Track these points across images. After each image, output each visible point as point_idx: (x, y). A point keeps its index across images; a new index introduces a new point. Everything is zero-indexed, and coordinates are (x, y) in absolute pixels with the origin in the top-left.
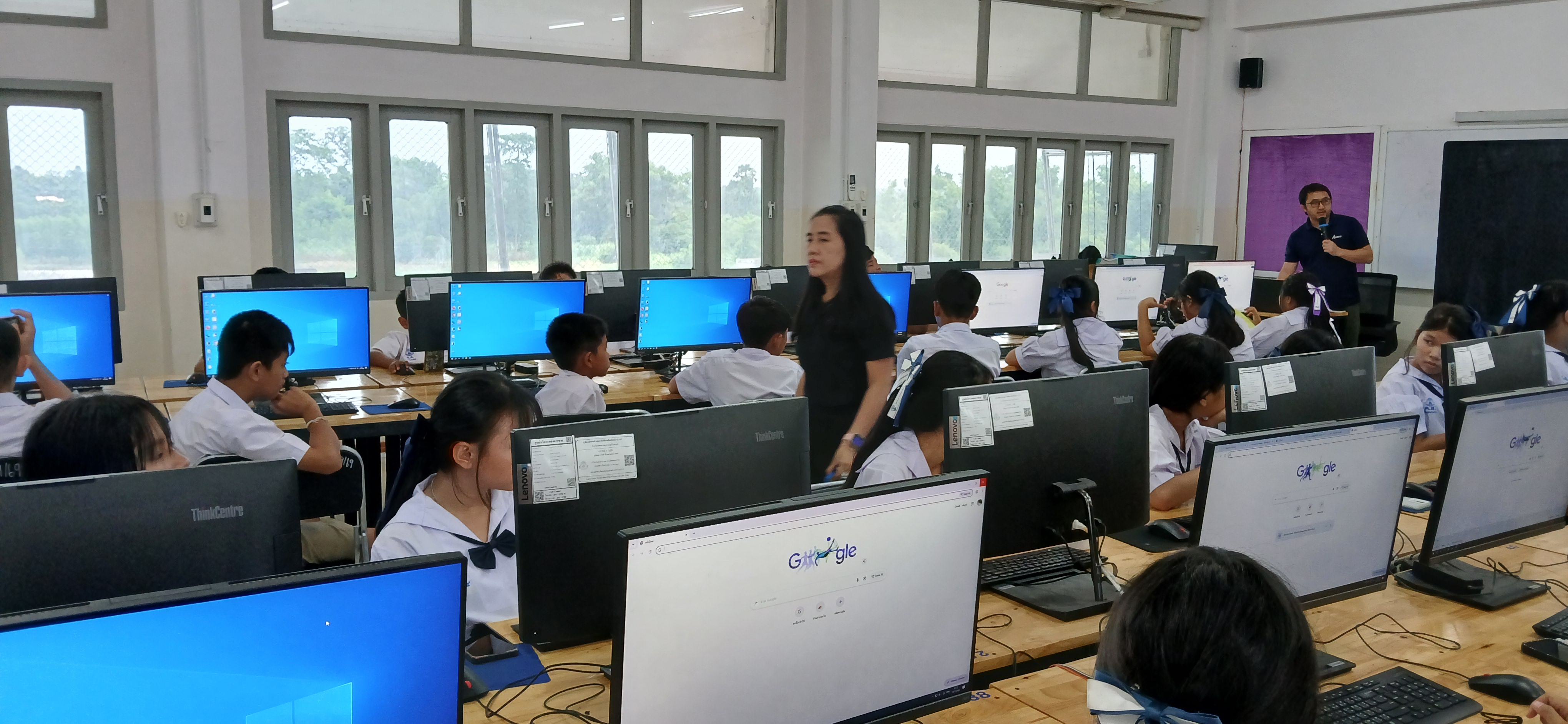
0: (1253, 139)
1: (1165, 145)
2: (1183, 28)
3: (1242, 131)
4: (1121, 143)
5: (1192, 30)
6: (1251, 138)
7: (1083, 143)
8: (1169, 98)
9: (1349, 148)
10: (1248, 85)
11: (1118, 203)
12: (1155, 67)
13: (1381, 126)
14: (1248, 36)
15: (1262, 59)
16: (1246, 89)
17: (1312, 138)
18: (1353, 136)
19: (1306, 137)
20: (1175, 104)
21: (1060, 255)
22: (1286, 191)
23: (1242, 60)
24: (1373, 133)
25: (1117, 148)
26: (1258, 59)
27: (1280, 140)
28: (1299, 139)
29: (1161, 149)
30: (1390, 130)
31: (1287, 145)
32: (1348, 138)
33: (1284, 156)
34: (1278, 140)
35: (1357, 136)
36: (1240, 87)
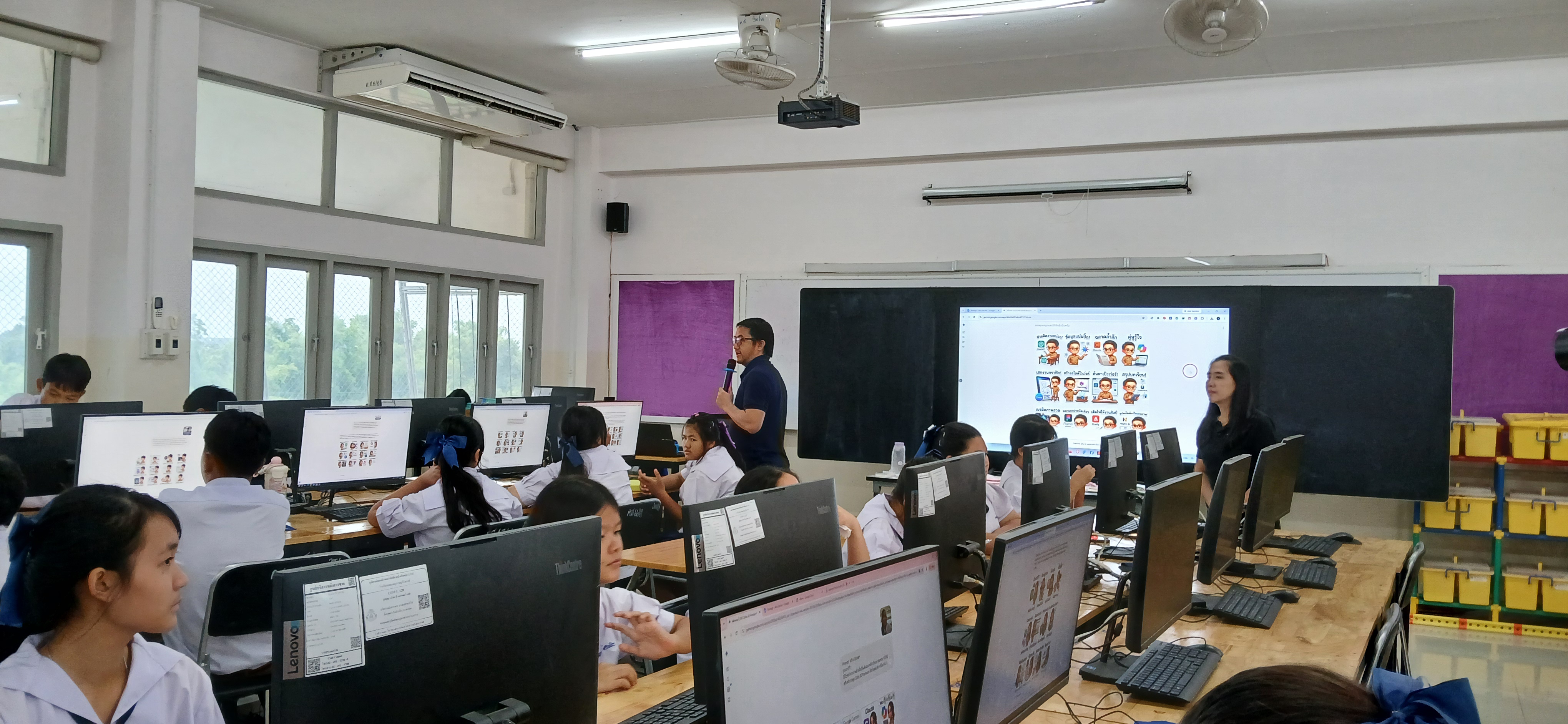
0: (622, 284)
1: (534, 286)
2: (548, 168)
3: (611, 276)
4: (489, 281)
5: (558, 171)
6: (620, 282)
7: (447, 277)
8: (537, 238)
9: (713, 295)
10: (615, 229)
11: (488, 344)
12: (521, 205)
13: (741, 274)
14: (613, 181)
15: (627, 204)
16: (613, 233)
17: (675, 284)
18: (715, 283)
19: (671, 283)
20: (543, 243)
21: (426, 396)
22: (655, 336)
23: (608, 204)
24: (734, 281)
25: (483, 285)
26: (624, 204)
27: (647, 285)
28: (665, 285)
29: (530, 290)
30: (749, 278)
31: (655, 290)
32: (711, 285)
33: (652, 300)
34: (645, 285)
35: (719, 283)
36: (607, 231)
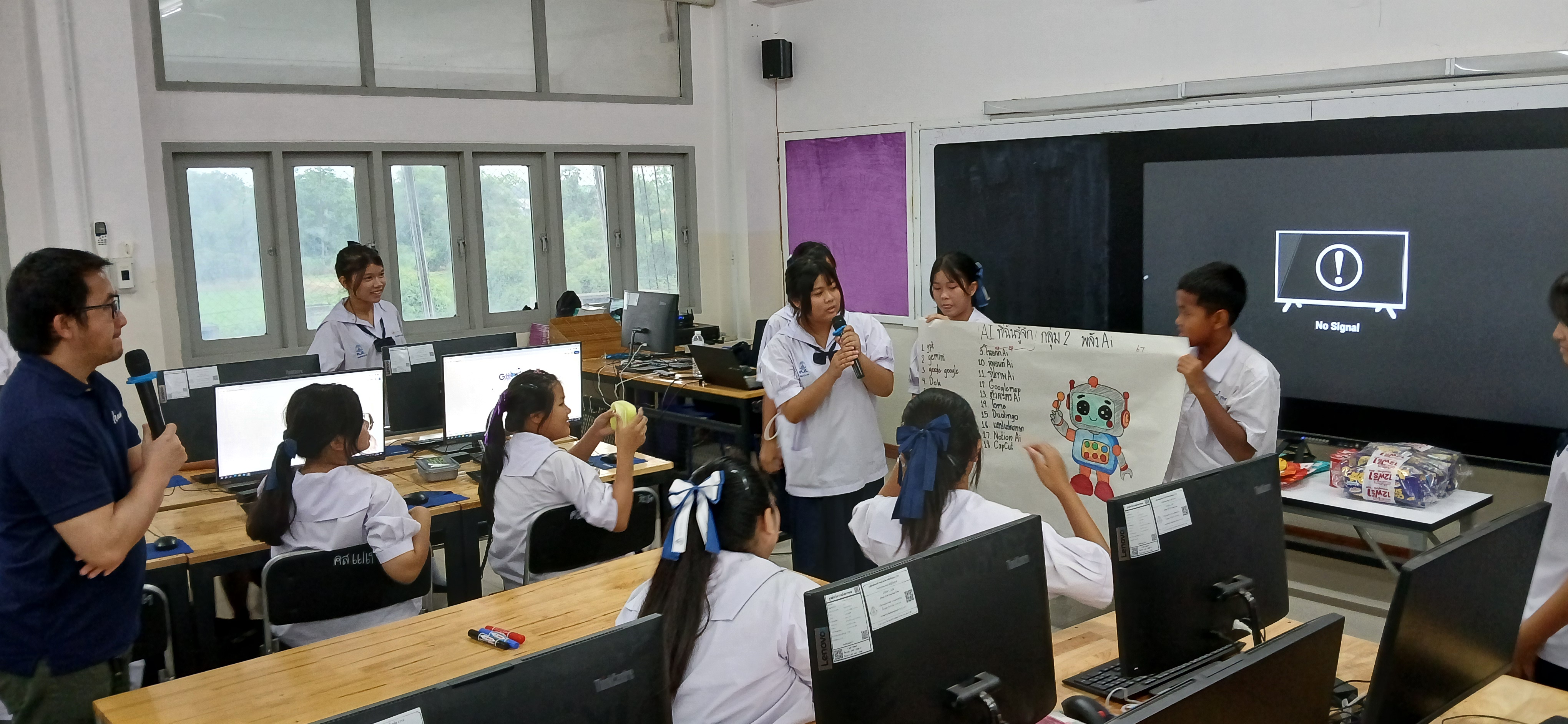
0: (788, 144)
1: (684, 155)
2: (690, 4)
3: (778, 133)
4: (616, 154)
5: (705, 6)
6: (786, 141)
7: (550, 156)
8: (682, 94)
9: (883, 152)
10: (775, 75)
11: (620, 231)
13: (912, 122)
14: (772, 12)
15: (784, 41)
16: (774, 79)
17: (845, 140)
18: (884, 135)
19: (840, 140)
20: (691, 102)
21: (536, 304)
22: (824, 210)
23: (762, 42)
24: (905, 132)
25: (610, 160)
27: (814, 144)
28: (832, 143)
29: (678, 160)
30: (923, 127)
31: (821, 150)
32: (880, 139)
33: (819, 163)
34: (811, 144)
35: (890, 137)
36: (764, 77)
